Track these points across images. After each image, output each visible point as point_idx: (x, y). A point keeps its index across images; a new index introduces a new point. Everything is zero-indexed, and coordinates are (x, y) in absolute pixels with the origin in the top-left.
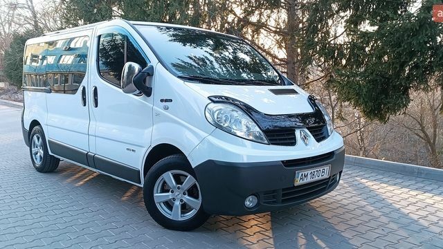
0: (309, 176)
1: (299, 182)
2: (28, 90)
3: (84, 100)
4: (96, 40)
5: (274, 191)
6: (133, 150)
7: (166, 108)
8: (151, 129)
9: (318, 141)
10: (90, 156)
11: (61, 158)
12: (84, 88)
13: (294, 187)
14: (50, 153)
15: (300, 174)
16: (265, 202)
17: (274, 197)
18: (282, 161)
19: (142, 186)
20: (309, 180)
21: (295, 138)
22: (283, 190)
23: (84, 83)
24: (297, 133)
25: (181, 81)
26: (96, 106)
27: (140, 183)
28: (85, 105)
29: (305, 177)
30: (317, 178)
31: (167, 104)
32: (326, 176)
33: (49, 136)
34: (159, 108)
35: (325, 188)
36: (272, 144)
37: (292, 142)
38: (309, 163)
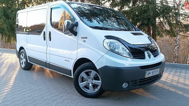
0: (151, 73)
1: (147, 76)
2: (18, 33)
3: (45, 37)
4: (50, 10)
5: (135, 81)
6: (68, 61)
7: (85, 41)
8: (77, 51)
9: (155, 56)
10: (47, 63)
11: (33, 64)
12: (44, 32)
13: (145, 78)
14: (29, 61)
15: (148, 72)
16: (131, 86)
17: (135, 83)
18: (140, 66)
19: (72, 77)
20: (151, 75)
21: (144, 56)
22: (140, 80)
23: (44, 30)
24: (146, 53)
25: (91, 29)
26: (50, 40)
27: (71, 75)
28: (45, 40)
29: (149, 74)
30: (154, 74)
31: (85, 39)
32: (158, 73)
33: (28, 54)
34: (81, 41)
35: (157, 79)
36: (135, 58)
37: (143, 58)
38: (151, 67)
